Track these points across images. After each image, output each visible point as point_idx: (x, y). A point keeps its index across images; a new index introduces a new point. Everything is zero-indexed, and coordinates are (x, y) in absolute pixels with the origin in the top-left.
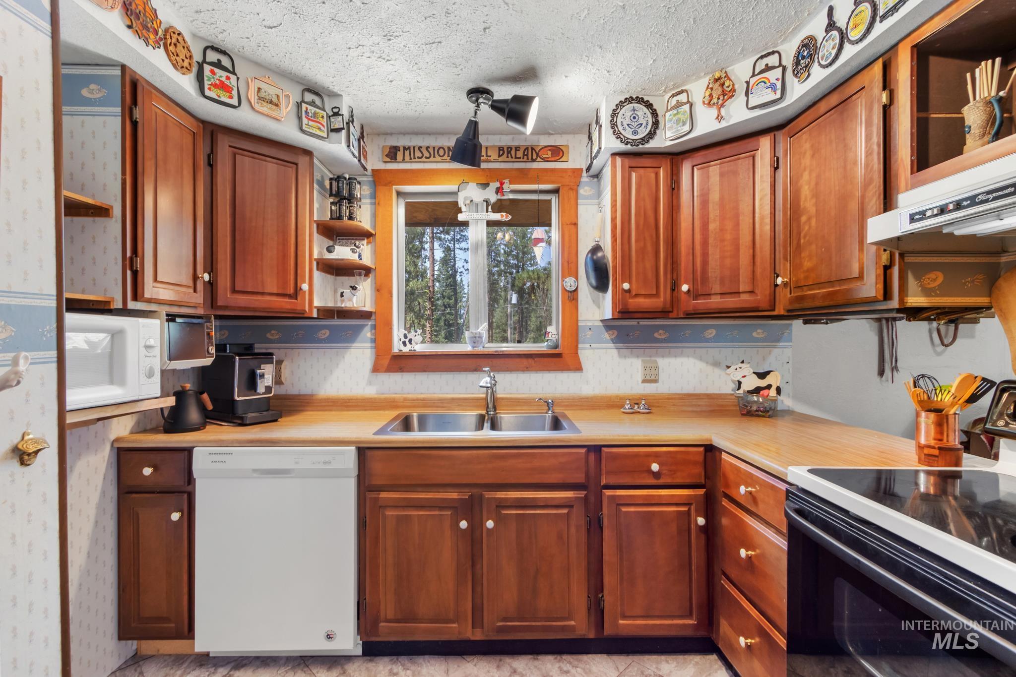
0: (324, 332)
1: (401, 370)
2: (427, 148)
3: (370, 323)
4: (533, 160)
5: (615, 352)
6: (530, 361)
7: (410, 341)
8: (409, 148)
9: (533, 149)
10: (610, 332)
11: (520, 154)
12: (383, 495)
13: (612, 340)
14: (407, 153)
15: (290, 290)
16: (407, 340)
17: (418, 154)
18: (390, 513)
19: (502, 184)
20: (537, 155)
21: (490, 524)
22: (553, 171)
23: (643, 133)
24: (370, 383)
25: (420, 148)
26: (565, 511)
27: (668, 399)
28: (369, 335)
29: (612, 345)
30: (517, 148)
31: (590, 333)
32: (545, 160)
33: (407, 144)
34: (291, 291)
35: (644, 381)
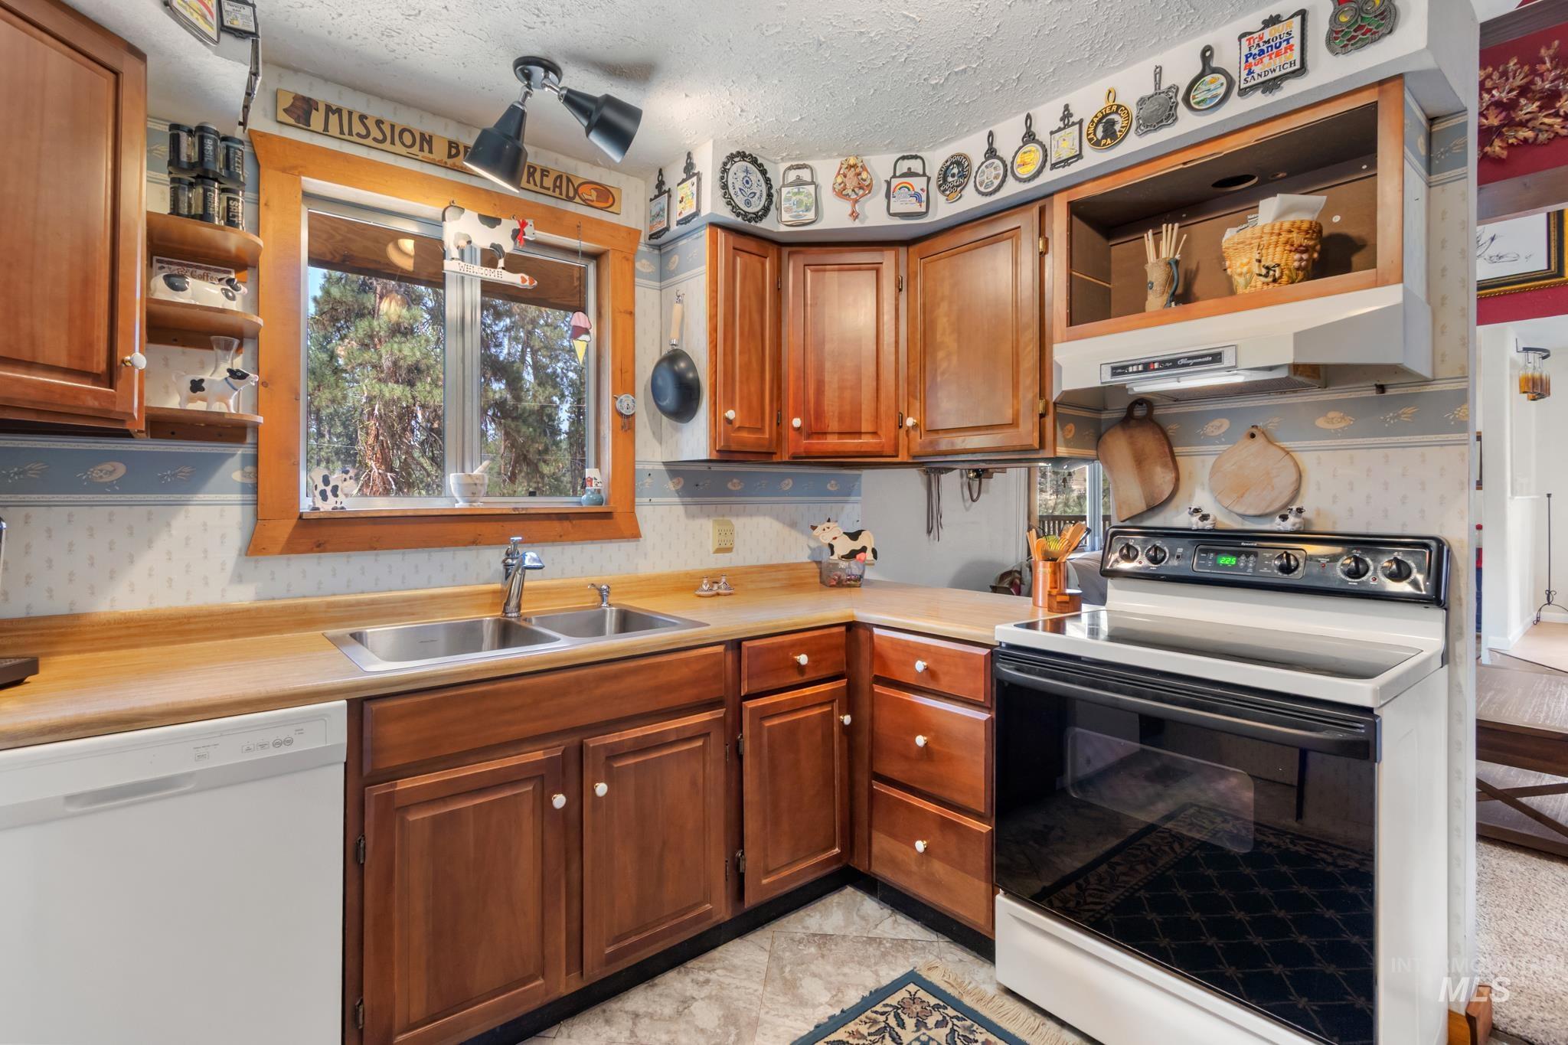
0: (111, 469)
1: (320, 547)
2: (379, 123)
3: (240, 451)
4: (570, 199)
5: (680, 510)
6: (566, 524)
7: (335, 489)
8: (339, 111)
9: (569, 180)
10: (675, 480)
11: (548, 182)
12: (404, 784)
13: (677, 492)
14: (334, 119)
15: (98, 363)
16: (329, 489)
17: (358, 127)
18: (414, 817)
19: (523, 224)
20: (576, 191)
21: (601, 789)
22: (600, 223)
23: (756, 207)
24: (239, 578)
25: (363, 118)
26: (699, 743)
27: (747, 573)
28: (237, 476)
29: (677, 500)
30: (545, 173)
31: (649, 480)
32: (587, 203)
33: (335, 103)
34: (100, 364)
35: (719, 551)
